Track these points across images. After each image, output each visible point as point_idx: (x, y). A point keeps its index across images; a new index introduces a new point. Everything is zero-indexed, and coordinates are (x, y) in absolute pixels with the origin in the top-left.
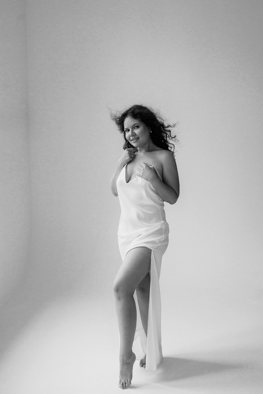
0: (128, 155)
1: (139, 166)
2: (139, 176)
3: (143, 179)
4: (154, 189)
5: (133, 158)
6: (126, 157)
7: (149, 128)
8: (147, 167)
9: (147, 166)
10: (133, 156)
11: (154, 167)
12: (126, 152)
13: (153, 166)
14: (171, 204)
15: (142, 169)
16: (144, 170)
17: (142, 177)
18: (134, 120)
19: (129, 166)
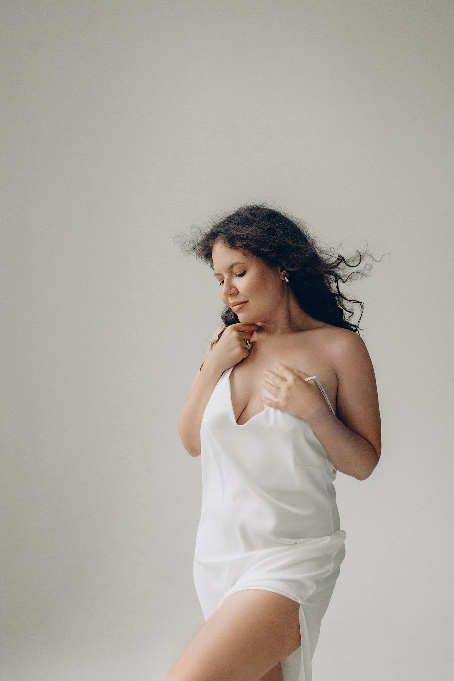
0: (237, 343)
1: (271, 376)
2: (277, 406)
3: (287, 417)
4: (317, 442)
5: (249, 351)
6: (232, 349)
7: (280, 270)
8: (299, 382)
9: (299, 378)
10: (249, 346)
11: (317, 381)
12: (230, 333)
13: (314, 377)
14: (360, 478)
15: (283, 387)
16: (289, 388)
17: (284, 409)
18: (232, 251)
19: (239, 374)
